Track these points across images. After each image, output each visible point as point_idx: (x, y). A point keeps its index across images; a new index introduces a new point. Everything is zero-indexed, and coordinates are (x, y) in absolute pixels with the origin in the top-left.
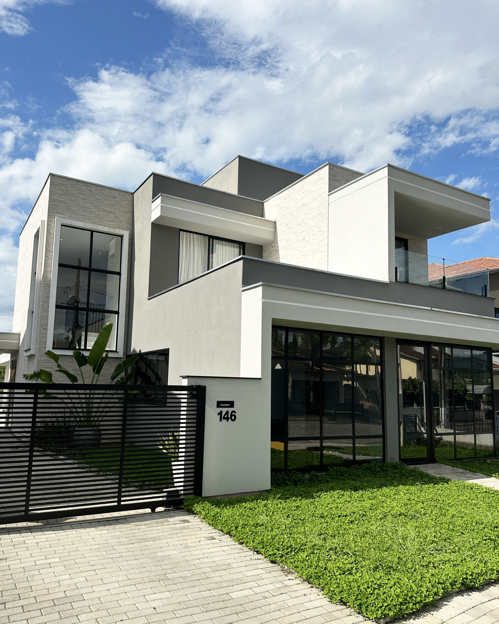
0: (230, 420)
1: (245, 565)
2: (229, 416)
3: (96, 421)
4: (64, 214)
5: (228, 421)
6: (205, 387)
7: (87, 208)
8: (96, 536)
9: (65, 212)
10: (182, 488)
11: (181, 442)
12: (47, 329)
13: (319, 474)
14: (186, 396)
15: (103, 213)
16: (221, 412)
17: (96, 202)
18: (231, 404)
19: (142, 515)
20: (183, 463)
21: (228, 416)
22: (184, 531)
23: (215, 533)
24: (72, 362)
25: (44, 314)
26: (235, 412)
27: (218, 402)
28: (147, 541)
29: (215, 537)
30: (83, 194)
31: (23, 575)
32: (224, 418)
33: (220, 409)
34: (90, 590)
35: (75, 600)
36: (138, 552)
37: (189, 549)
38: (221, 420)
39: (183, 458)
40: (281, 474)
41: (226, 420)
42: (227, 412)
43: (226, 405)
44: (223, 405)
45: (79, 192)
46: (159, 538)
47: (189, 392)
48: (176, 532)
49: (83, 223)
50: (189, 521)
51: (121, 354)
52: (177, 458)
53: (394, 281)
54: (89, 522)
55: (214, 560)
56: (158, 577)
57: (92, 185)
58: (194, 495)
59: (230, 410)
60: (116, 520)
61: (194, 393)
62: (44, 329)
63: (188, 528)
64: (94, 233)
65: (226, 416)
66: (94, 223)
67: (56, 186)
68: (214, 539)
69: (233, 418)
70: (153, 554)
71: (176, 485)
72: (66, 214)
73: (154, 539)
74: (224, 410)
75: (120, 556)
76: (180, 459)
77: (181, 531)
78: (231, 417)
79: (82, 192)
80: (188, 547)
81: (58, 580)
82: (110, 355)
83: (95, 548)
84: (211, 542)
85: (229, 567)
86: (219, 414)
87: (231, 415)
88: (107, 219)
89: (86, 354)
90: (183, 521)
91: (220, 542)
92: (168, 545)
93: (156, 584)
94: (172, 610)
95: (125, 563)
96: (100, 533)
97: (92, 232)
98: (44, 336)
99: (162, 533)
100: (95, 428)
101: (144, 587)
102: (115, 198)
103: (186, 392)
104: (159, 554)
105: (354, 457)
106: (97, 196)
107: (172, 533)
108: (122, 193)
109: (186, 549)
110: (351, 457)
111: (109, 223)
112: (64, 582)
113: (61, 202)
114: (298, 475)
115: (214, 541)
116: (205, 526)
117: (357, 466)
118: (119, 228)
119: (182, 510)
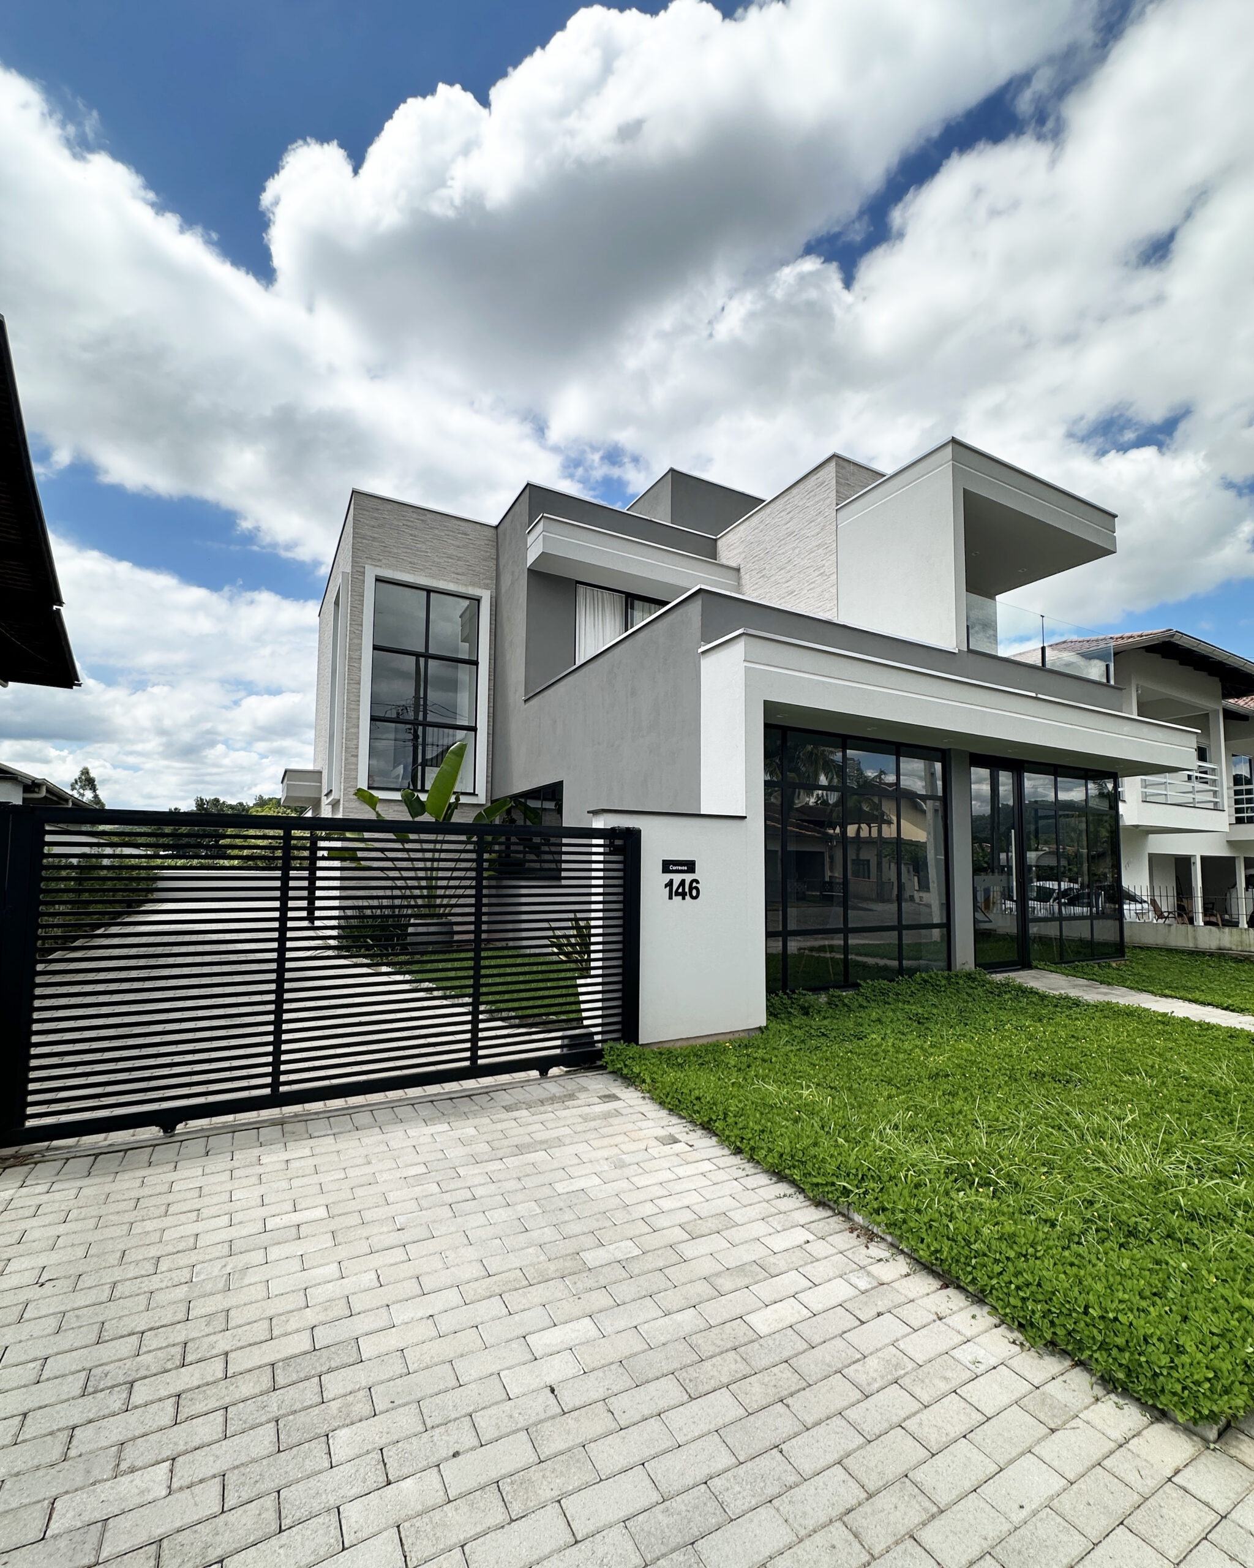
0: (688, 897)
1: (762, 1217)
2: (687, 890)
3: (446, 906)
4: (380, 560)
5: (684, 898)
6: (639, 832)
7: (418, 551)
8: (422, 1140)
9: (381, 558)
10: (599, 1029)
11: (593, 939)
12: (357, 756)
13: (844, 994)
14: (601, 850)
15: (446, 559)
16: (671, 881)
17: (435, 541)
18: (690, 866)
19: (522, 1084)
20: (600, 980)
21: (684, 889)
22: (611, 1120)
23: (676, 1127)
24: (402, 812)
25: (353, 730)
26: (697, 882)
27: (664, 861)
28: (531, 1150)
29: (677, 1136)
30: (412, 527)
31: (220, 1266)
32: (677, 894)
33: (669, 876)
34: (382, 1320)
35: (333, 1365)
36: (512, 1185)
37: (628, 1172)
38: (671, 898)
39: (600, 972)
40: (777, 995)
41: (681, 897)
42: (683, 883)
43: (680, 868)
44: (674, 868)
45: (405, 522)
46: (560, 1142)
47: (608, 842)
48: (592, 1124)
49: (412, 576)
50: (617, 1097)
51: (482, 799)
52: (585, 972)
53: (966, 650)
54: (412, 1102)
55: (687, 1203)
56: (559, 1264)
57: (426, 512)
58: (622, 1042)
59: (688, 877)
60: (469, 1096)
61: (618, 842)
62: (353, 756)
63: (618, 1113)
64: (432, 594)
65: (680, 890)
66: (432, 576)
67: (365, 512)
68: (676, 1141)
69: (694, 893)
70: (544, 1188)
71: (586, 1022)
72: (384, 561)
73: (546, 1145)
74: (677, 878)
75: (469, 1196)
76: (593, 972)
77: (605, 1123)
78: (688, 892)
79: (409, 524)
80: (620, 1165)
81: (304, 1286)
82: (463, 800)
83: (414, 1173)
84: (671, 1152)
85: (725, 1222)
86: (666, 886)
87: (691, 888)
88: (453, 569)
89: (423, 797)
90: (605, 1096)
91: (690, 1149)
92: (577, 1161)
93: (555, 1289)
94: (600, 1393)
95: (480, 1219)
96: (431, 1132)
97: (429, 591)
98: (353, 767)
99: (563, 1129)
100: (444, 920)
101: (524, 1301)
102: (466, 534)
103: (601, 842)
104: (560, 1188)
105: (901, 964)
106: (436, 532)
107: (585, 1129)
108: (478, 526)
109: (619, 1171)
110: (895, 963)
111: (456, 576)
112: (320, 1289)
113: (374, 539)
114: (807, 997)
115: (678, 1147)
116: (650, 1109)
117: (906, 977)
118: (473, 584)
119: (601, 1072)
